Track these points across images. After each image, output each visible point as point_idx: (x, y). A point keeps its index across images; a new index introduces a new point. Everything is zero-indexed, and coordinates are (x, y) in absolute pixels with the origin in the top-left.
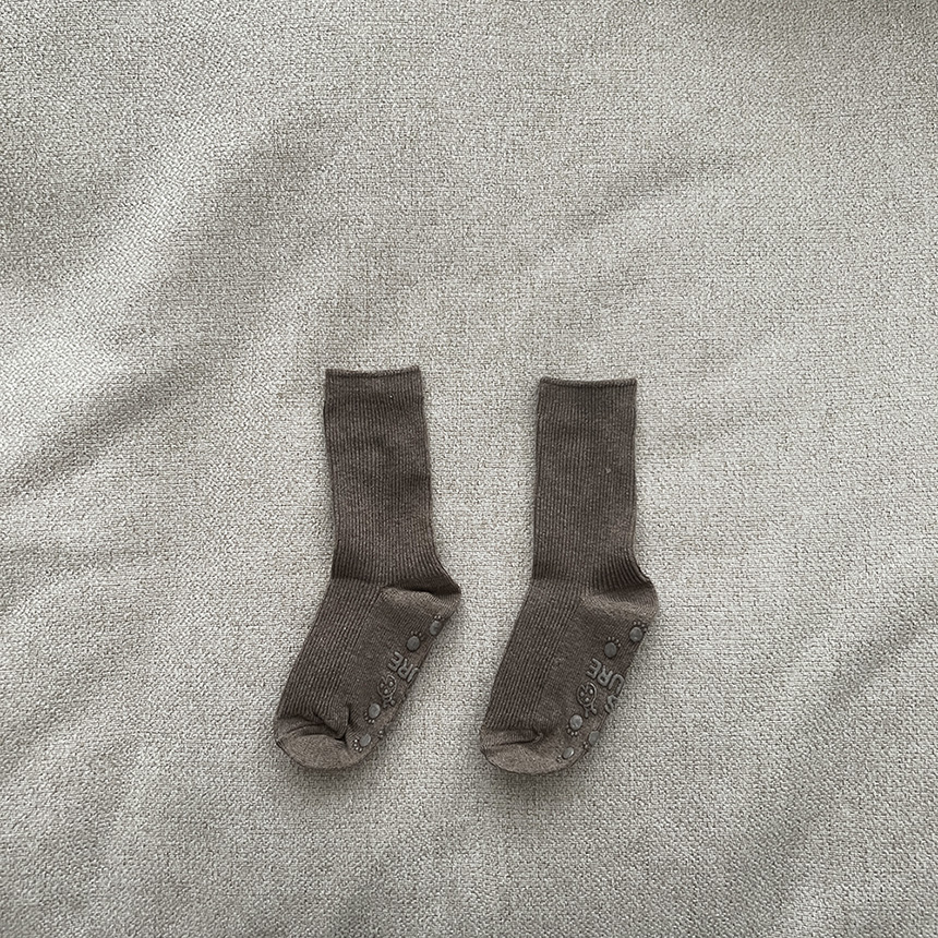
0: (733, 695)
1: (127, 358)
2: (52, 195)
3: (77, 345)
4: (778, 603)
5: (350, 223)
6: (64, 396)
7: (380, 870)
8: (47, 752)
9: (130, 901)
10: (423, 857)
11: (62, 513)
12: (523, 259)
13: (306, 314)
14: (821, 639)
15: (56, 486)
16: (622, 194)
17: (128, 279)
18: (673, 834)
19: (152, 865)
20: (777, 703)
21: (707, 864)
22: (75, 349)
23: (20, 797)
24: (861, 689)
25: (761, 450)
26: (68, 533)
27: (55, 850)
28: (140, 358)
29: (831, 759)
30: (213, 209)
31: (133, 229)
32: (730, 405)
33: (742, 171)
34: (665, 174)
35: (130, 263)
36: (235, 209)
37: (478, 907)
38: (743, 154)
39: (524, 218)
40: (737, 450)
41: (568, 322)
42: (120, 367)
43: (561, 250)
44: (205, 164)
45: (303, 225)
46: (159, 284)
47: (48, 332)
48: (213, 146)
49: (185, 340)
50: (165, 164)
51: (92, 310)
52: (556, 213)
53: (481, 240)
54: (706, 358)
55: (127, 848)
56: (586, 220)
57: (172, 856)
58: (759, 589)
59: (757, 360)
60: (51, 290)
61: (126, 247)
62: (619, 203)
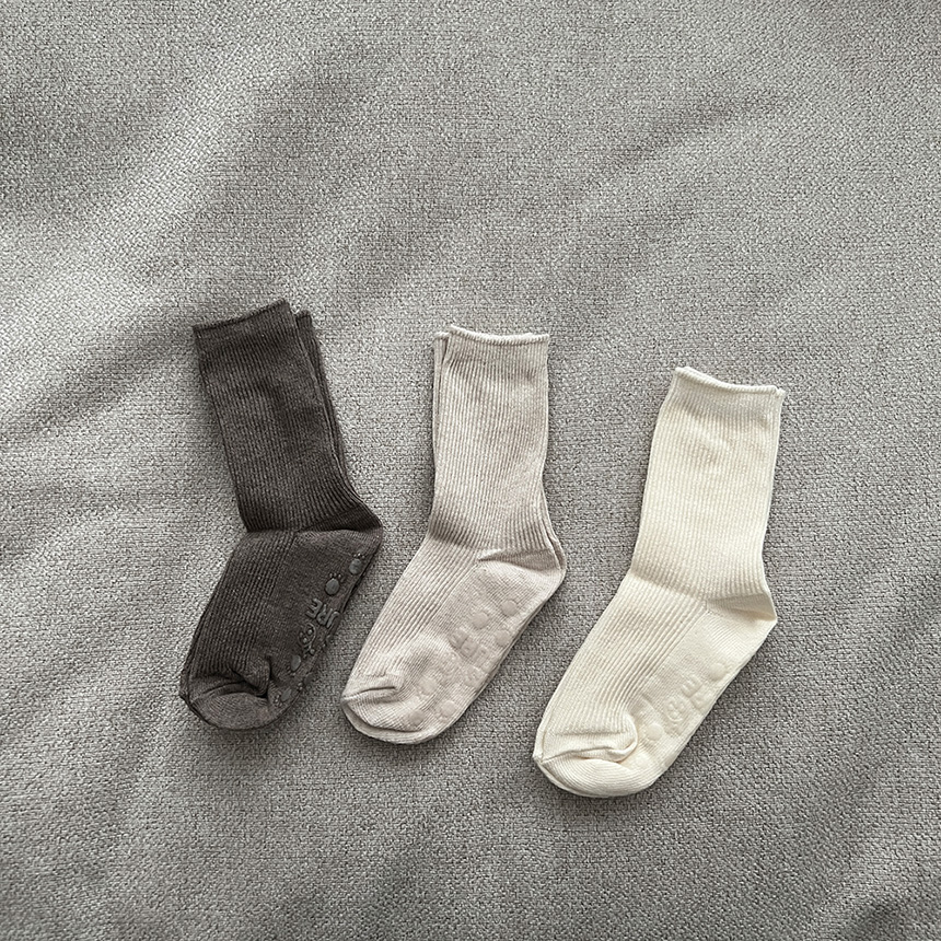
0: (796, 633)
1: (158, 291)
2: (80, 126)
3: (105, 278)
4: (839, 538)
5: (392, 154)
6: (90, 328)
7: (427, 827)
8: (65, 706)
9: (153, 868)
10: (473, 812)
11: (86, 451)
12: (570, 193)
13: (346, 247)
14: (884, 574)
15: (79, 423)
16: (667, 130)
17: (160, 211)
18: (738, 782)
19: (179, 828)
20: (842, 641)
21: (774, 814)
22: (101, 282)
23: (34, 755)
24: (926, 626)
25: (814, 385)
26: (93, 472)
27: (71, 813)
28: (173, 290)
29: (898, 701)
30: (251, 139)
31: (165, 161)
32: (782, 340)
33: (785, 112)
34: (709, 113)
35: (162, 194)
36: (274, 139)
37: (533, 865)
38: (785, 95)
39: (569, 152)
41: (616, 256)
42: (151, 299)
43: (608, 184)
44: (244, 94)
45: (343, 157)
46: (194, 215)
47: (72, 266)
48: (251, 77)
49: (219, 274)
50: (200, 96)
51: (122, 242)
52: (601, 148)
53: (526, 173)
54: (756, 293)
55: (150, 811)
56: (631, 155)
57: (200, 818)
58: (819, 524)
59: (806, 296)
60: (77, 223)
61: (157, 179)
62: (664, 140)
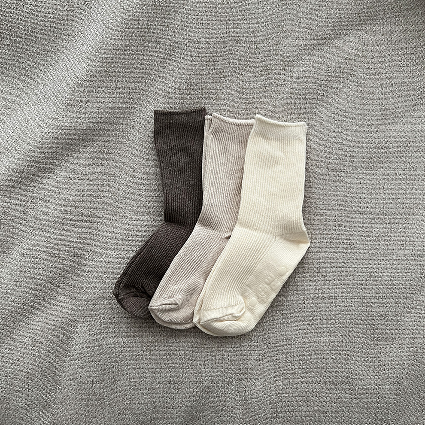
0: (400, 300)
1: (72, 116)
2: (32, 29)
3: (45, 109)
6: (38, 136)
7: (207, 391)
8: (29, 326)
9: (73, 405)
10: (230, 385)
12: (288, 64)
13: (168, 93)
15: (35, 185)
17: (73, 74)
18: (366, 374)
19: (85, 386)
21: (384, 391)
22: (43, 111)
23: (15, 350)
25: (415, 167)
26: (41, 210)
27: (33, 378)
28: (79, 116)
30: (119, 35)
31: (76, 47)
32: (399, 143)
33: (406, 16)
34: (364, 18)
35: (74, 65)
36: (131, 35)
37: (259, 412)
39: (287, 41)
40: (403, 167)
41: (311, 97)
42: (68, 121)
43: (307, 58)
44: (115, 11)
45: (167, 44)
46: (90, 76)
47: (30, 103)
49: (103, 107)
50: (93, 12)
51: (53, 90)
52: (305, 38)
53: (264, 52)
54: (386, 117)
55: (71, 377)
56: (321, 42)
57: (95, 382)
58: (415, 243)
59: (413, 119)
60: (32, 80)
61: (72, 57)
62: (339, 33)
